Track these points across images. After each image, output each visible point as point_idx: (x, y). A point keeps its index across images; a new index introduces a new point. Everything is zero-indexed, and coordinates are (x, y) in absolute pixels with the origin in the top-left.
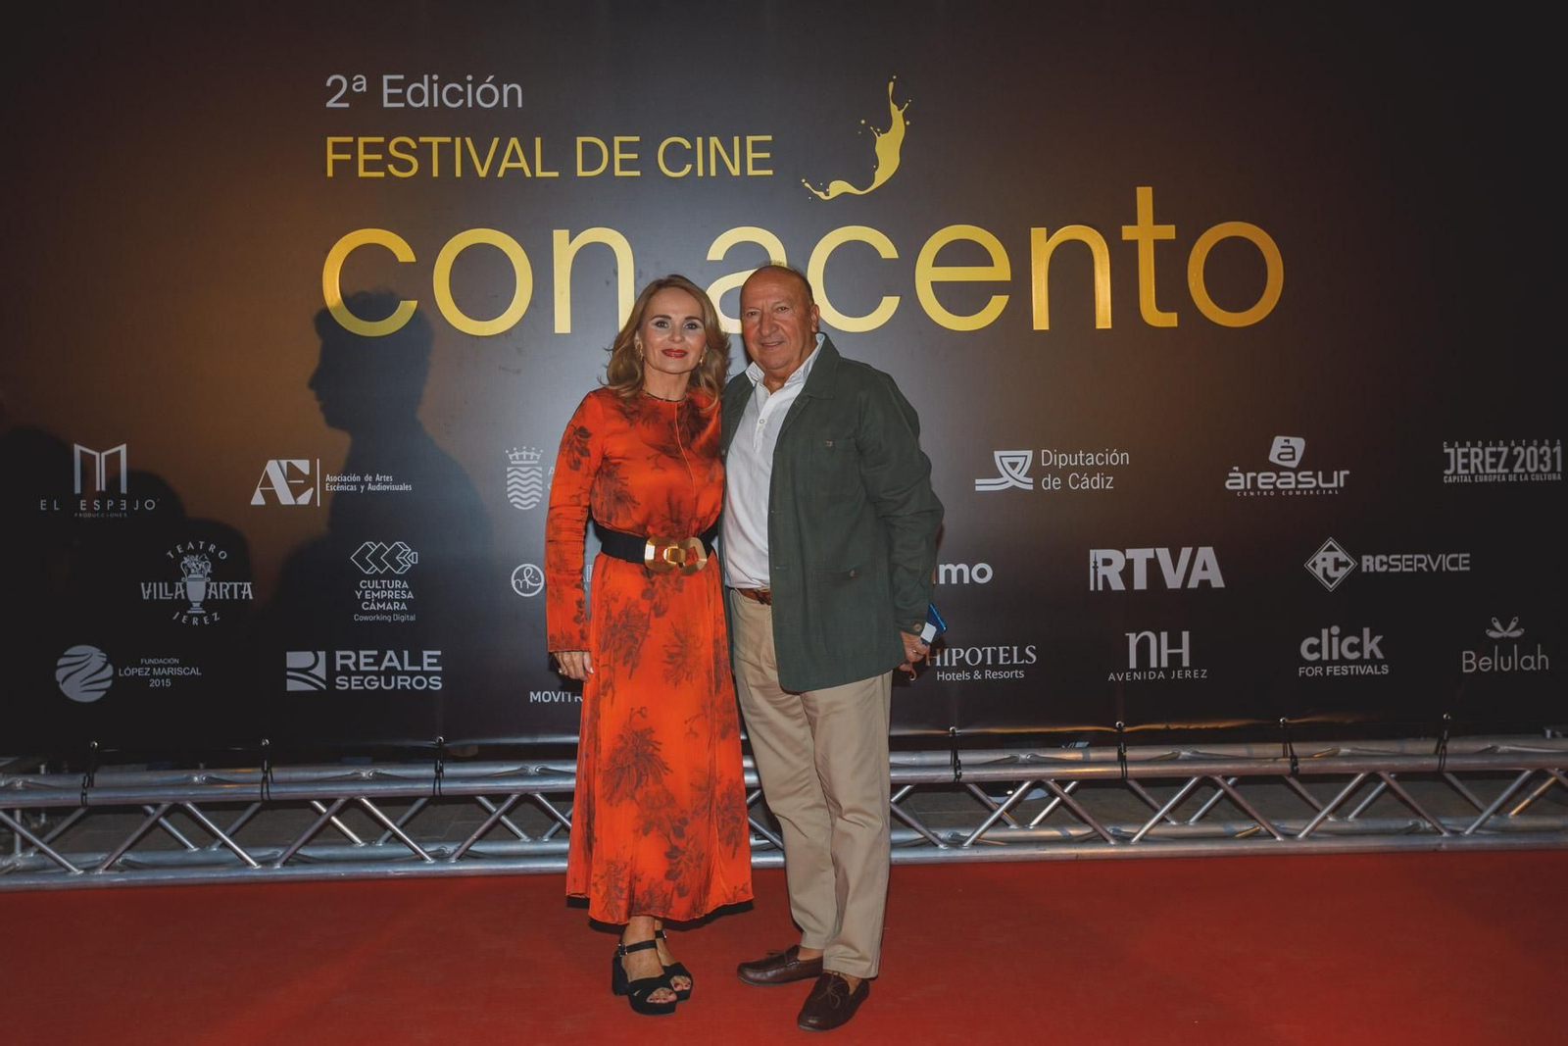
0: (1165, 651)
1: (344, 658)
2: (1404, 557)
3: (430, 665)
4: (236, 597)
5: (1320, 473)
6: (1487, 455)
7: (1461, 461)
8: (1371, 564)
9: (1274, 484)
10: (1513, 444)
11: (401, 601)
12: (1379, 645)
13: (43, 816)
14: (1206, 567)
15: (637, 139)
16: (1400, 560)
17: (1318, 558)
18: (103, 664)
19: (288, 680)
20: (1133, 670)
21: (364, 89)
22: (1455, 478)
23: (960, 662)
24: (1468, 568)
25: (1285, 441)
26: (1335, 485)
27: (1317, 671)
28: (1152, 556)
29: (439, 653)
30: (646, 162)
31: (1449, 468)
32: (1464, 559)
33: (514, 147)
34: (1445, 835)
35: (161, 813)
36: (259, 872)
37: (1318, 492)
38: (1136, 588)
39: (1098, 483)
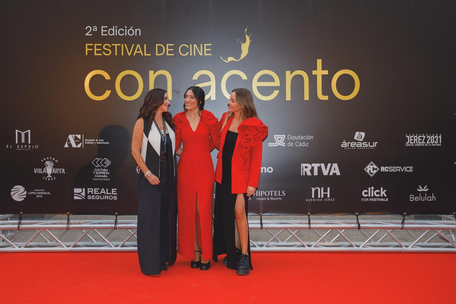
0: (322, 193)
1: (90, 190)
3: (114, 193)
4: (60, 173)
5: (369, 143)
6: (419, 138)
7: (411, 140)
8: (383, 169)
9: (355, 146)
10: (427, 135)
11: (106, 175)
12: (385, 192)
13: (9, 232)
14: (335, 169)
15: (173, 45)
16: (392, 168)
17: (368, 167)
18: (24, 191)
19: (74, 196)
20: (313, 198)
21: (96, 30)
22: (409, 145)
23: (263, 195)
24: (412, 171)
25: (359, 133)
26: (373, 146)
27: (367, 200)
28: (319, 166)
29: (116, 189)
30: (176, 51)
31: (407, 142)
32: (411, 168)
33: (138, 48)
34: (403, 247)
35: (40, 232)
36: (66, 249)
37: (368, 148)
38: (315, 174)
39: (304, 145)
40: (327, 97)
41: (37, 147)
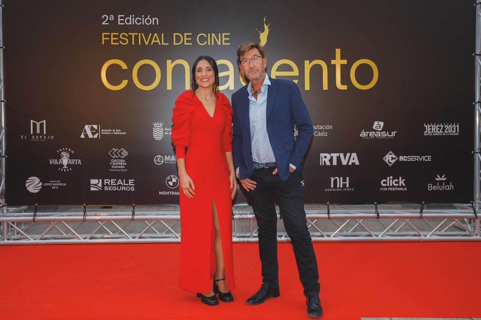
0: (342, 183)
1: (107, 181)
2: (412, 157)
3: (131, 184)
4: (76, 164)
5: (388, 132)
6: (437, 127)
7: (429, 129)
8: (402, 159)
9: (374, 135)
10: (445, 124)
11: (123, 165)
12: (404, 182)
13: (23, 224)
14: (354, 159)
15: (191, 34)
16: (411, 158)
17: (387, 157)
18: (39, 182)
19: (91, 187)
20: (332, 188)
21: (113, 19)
22: (427, 134)
24: (430, 160)
25: (378, 123)
26: (392, 136)
27: (386, 189)
28: (338, 155)
29: (134, 180)
30: (194, 41)
31: (426, 131)
32: (429, 157)
33: (156, 36)
34: (422, 236)
35: (55, 224)
36: (82, 241)
37: (387, 138)
38: (333, 164)
39: (323, 134)
40: (346, 86)
41: (52, 137)
